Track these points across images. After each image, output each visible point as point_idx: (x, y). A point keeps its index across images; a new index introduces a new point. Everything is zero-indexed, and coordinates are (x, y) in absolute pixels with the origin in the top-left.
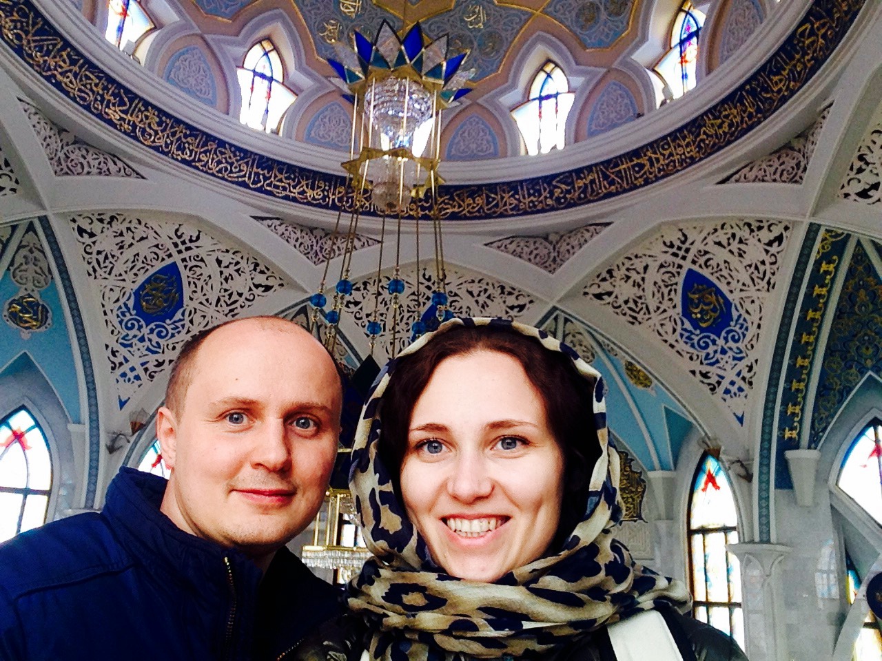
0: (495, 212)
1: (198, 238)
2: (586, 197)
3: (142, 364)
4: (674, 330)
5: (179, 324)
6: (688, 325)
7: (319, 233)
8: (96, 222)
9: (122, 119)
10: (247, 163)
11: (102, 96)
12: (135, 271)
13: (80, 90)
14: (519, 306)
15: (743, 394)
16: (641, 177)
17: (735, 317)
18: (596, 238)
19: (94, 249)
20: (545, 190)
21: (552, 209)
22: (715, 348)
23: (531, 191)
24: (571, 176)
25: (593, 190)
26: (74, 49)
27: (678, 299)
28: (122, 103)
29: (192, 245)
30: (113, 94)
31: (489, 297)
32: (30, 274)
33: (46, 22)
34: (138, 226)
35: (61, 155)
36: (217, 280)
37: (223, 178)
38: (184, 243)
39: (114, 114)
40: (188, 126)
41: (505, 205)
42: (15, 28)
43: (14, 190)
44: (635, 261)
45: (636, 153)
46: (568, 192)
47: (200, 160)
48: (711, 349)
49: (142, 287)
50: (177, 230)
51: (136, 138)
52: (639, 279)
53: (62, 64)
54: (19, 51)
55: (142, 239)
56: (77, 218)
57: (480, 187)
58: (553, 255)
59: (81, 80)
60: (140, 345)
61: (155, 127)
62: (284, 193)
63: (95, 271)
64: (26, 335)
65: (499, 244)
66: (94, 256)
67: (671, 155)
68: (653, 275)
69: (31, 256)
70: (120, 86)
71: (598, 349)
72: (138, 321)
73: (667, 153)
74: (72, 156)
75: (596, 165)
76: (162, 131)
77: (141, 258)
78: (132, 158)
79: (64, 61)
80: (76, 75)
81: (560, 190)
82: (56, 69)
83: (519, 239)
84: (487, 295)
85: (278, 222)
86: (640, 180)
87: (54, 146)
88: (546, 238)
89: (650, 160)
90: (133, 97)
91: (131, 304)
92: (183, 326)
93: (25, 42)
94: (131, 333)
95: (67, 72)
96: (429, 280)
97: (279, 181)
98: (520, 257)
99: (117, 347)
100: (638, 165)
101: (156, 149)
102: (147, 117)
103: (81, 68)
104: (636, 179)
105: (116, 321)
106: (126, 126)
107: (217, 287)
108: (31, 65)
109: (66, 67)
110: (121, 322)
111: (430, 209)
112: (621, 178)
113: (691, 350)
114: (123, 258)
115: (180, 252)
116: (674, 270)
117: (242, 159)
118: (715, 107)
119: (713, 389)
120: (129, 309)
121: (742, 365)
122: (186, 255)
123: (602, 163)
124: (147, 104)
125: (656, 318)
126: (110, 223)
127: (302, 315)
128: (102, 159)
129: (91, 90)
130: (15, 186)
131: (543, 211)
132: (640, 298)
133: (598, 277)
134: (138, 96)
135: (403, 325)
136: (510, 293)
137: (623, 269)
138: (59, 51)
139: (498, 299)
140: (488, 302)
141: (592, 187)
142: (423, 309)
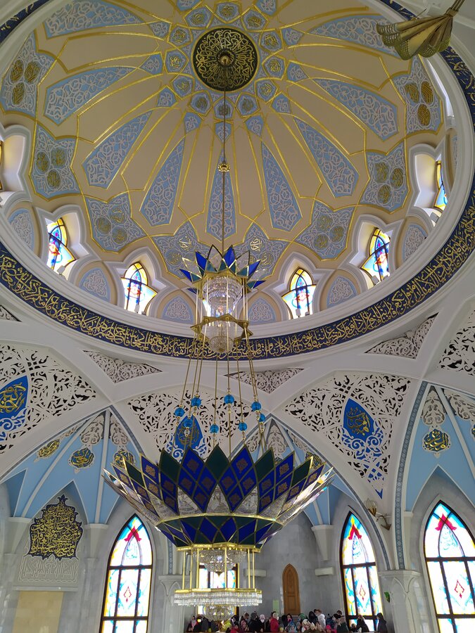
0: (364, 330)
2: (415, 302)
5: (203, 448)
7: (268, 374)
8: (142, 401)
9: (142, 345)
11: (129, 336)
12: (171, 422)
13: (116, 337)
14: (402, 387)
16: (443, 277)
18: (433, 326)
19: (145, 416)
20: (389, 306)
21: (398, 316)
23: (382, 310)
24: (401, 292)
25: (418, 296)
26: (108, 319)
28: (141, 337)
30: (135, 334)
31: (381, 386)
32: (119, 438)
33: (89, 311)
34: (165, 398)
35: (117, 372)
36: (216, 417)
37: (204, 359)
39: (137, 343)
40: (178, 338)
41: (369, 324)
42: (74, 318)
43: (94, 396)
44: (465, 334)
45: (433, 263)
46: (404, 302)
47: (189, 353)
49: (177, 431)
50: (186, 395)
51: (152, 352)
53: (103, 328)
54: (78, 329)
55: (169, 404)
56: (131, 402)
57: (350, 318)
58: (412, 346)
59: (116, 332)
61: (161, 343)
62: (239, 357)
63: (148, 428)
65: (375, 349)
66: (146, 420)
67: (455, 255)
69: (117, 428)
70: (137, 329)
72: (180, 451)
73: (452, 254)
74: (123, 371)
75: (413, 279)
76: (165, 344)
77: (172, 415)
78: (153, 363)
79: (104, 326)
80: (112, 331)
81: (398, 303)
82: (101, 331)
83: (387, 343)
84: (379, 385)
85: (242, 374)
86: (443, 278)
87: (112, 368)
88: (406, 337)
89: (444, 263)
90: (145, 332)
91: (173, 442)
92: (205, 448)
93: (81, 324)
95: (107, 331)
96: (340, 385)
97: (235, 351)
98: (391, 354)
100: (438, 269)
101: (164, 354)
102: (156, 340)
104: (441, 279)
106: (145, 348)
107: (218, 421)
108: (87, 334)
109: (106, 329)
111: (325, 340)
112: (432, 282)
114: (162, 418)
118: (464, 214)
120: (173, 446)
123: (416, 277)
124: (154, 333)
126: (149, 400)
127: (274, 426)
128: (138, 368)
129: (122, 335)
130: (94, 394)
131: (392, 319)
133: (445, 352)
134: (147, 331)
135: (334, 419)
136: (393, 380)
137: (460, 341)
138: (100, 322)
139: (387, 386)
140: (381, 389)
141: (416, 294)
142: (344, 405)
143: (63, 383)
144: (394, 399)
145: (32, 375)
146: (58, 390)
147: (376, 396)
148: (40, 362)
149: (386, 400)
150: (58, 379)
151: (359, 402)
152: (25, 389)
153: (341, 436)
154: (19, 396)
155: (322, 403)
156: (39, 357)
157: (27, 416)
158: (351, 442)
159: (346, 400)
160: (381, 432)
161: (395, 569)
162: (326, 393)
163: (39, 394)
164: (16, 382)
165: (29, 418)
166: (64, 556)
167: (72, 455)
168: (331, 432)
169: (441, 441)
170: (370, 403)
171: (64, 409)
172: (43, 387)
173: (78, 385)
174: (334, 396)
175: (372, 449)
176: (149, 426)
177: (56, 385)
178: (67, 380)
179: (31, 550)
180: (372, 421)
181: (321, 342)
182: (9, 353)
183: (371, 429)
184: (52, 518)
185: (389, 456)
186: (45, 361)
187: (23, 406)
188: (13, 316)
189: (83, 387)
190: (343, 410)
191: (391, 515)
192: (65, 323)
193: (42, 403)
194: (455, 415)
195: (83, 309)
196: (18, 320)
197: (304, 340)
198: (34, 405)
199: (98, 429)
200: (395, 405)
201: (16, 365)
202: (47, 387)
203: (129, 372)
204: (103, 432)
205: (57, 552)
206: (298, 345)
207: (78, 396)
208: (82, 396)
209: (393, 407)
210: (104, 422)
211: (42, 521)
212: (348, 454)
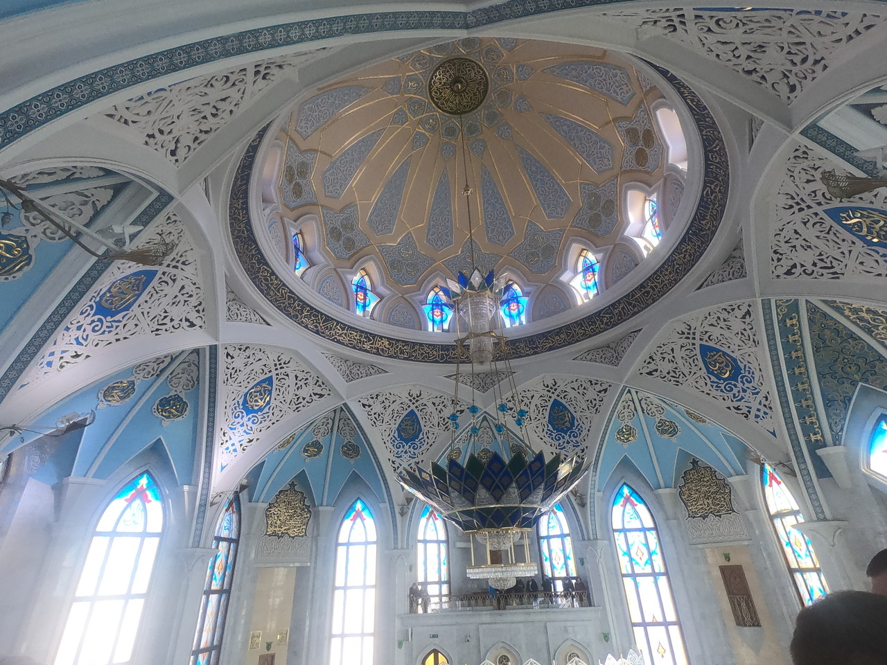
0: (573, 340)
1: (420, 394)
2: (622, 318)
3: (409, 465)
4: (706, 384)
5: (422, 441)
6: (713, 379)
7: (482, 376)
8: (370, 399)
9: (371, 347)
10: (436, 351)
11: (360, 340)
12: (394, 418)
13: (349, 340)
14: (603, 390)
15: (768, 416)
16: (650, 298)
17: (743, 368)
18: (636, 339)
19: (372, 413)
20: (598, 320)
21: (605, 330)
22: (738, 389)
23: (590, 323)
24: (610, 309)
25: (625, 313)
26: (342, 323)
27: (701, 364)
28: (370, 340)
29: (418, 399)
30: (365, 337)
31: (585, 388)
32: (347, 431)
33: (326, 316)
34: (390, 396)
35: (348, 372)
36: (435, 414)
37: (426, 362)
38: (414, 398)
39: (367, 346)
40: (403, 341)
41: (578, 334)
42: (314, 323)
43: (329, 394)
44: (663, 347)
45: (642, 286)
46: (611, 318)
47: (412, 356)
48: (735, 390)
49: (400, 425)
50: (409, 393)
51: (380, 355)
52: (671, 358)
53: (338, 331)
54: (317, 332)
55: (394, 402)
56: (360, 400)
57: (561, 328)
58: (615, 355)
59: (349, 336)
60: (405, 455)
61: (388, 346)
63: (375, 423)
64: (352, 461)
65: (581, 357)
66: (373, 416)
67: (662, 281)
68: (679, 354)
69: (346, 423)
70: (367, 333)
71: (664, 405)
72: (402, 443)
73: (660, 281)
74: (353, 371)
75: (622, 299)
76: (391, 347)
77: (396, 411)
78: (380, 364)
80: (345, 334)
81: (606, 318)
82: (336, 335)
83: (592, 352)
84: (583, 387)
85: (459, 376)
86: (650, 300)
87: (343, 369)
88: (609, 347)
89: (651, 287)
90: (374, 336)
91: (396, 435)
92: (424, 441)
93: (319, 328)
94: (400, 450)
96: (548, 386)
97: (454, 355)
98: (596, 361)
99: (394, 459)
100: (645, 292)
101: (390, 357)
102: (383, 343)
103: (347, 330)
104: (647, 300)
105: (391, 446)
106: (374, 350)
107: (436, 417)
108: (324, 337)
109: (340, 332)
110: (393, 446)
111: (537, 347)
112: (639, 302)
113: (722, 394)
114: (387, 414)
115: (413, 403)
116: (691, 347)
117: (433, 349)
118: (677, 248)
119: (747, 417)
120: (396, 438)
121: (760, 397)
122: (416, 404)
123: (625, 297)
124: (381, 337)
125: (691, 379)
126: (377, 398)
127: (485, 421)
128: (367, 369)
129: (354, 339)
130: (329, 392)
131: (600, 332)
132: (676, 368)
133: (645, 362)
134: (376, 335)
135: (540, 415)
136: (596, 384)
137: (658, 354)
138: (335, 326)
139: (591, 389)
140: (585, 391)
141: (624, 312)
142: (550, 404)
143: (302, 383)
144: (595, 400)
145: (277, 374)
146: (298, 388)
147: (580, 397)
148: (285, 363)
149: (588, 401)
150: (299, 379)
151: (563, 401)
152: (270, 388)
153: (546, 430)
154: (265, 394)
155: (530, 402)
156: (285, 358)
157: (271, 412)
158: (554, 435)
159: (552, 400)
160: (581, 427)
161: (589, 539)
162: (535, 393)
163: (282, 392)
164: (263, 381)
165: (273, 414)
166: (296, 536)
167: (304, 446)
168: (537, 427)
169: (630, 434)
170: (574, 402)
171: (303, 406)
172: (286, 386)
173: (316, 384)
174: (541, 396)
175: (572, 441)
176: (376, 421)
177: (296, 384)
178: (307, 379)
179: (267, 531)
180: (573, 418)
181: (533, 348)
182: (259, 355)
183: (573, 425)
184: (284, 502)
185: (587, 447)
186: (289, 362)
187: (269, 403)
188: (264, 321)
189: (320, 386)
190: (548, 409)
191: (586, 495)
192: (306, 327)
193: (285, 401)
194: (643, 413)
195: (322, 314)
196: (269, 325)
197: (517, 346)
198: (277, 403)
199: (328, 423)
200: (595, 405)
201: (265, 365)
202: (289, 386)
203: (359, 372)
204: (333, 426)
205: (290, 532)
206: (511, 351)
207: (315, 394)
208: (318, 395)
209: (595, 406)
211: (276, 505)
212: (551, 445)
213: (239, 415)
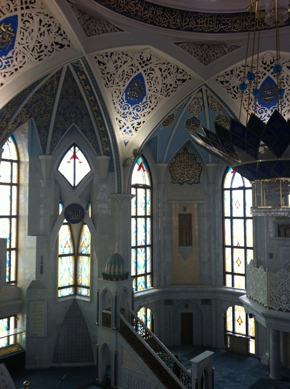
43: (190, 78)
115: (268, 71)
120: (257, 106)
126: (231, 74)
145: (145, 71)
146: (164, 78)
148: (147, 60)
150: (163, 71)
152: (142, 82)
156: (146, 56)
157: (149, 101)
163: (152, 84)
167: (185, 122)
172: (154, 78)
178: (169, 69)
187: (145, 94)
193: (157, 90)
198: (151, 93)
207: (179, 80)
210: (203, 97)
213: (126, 107)
